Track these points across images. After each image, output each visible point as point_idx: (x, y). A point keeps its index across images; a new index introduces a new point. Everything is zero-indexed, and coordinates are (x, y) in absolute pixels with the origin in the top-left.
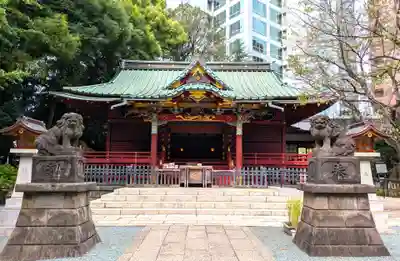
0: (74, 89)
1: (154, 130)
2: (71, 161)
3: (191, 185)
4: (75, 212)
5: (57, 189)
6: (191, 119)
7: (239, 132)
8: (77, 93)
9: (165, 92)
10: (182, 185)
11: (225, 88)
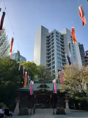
0: (20, 88)
1: (35, 97)
7: (51, 97)
8: (20, 89)
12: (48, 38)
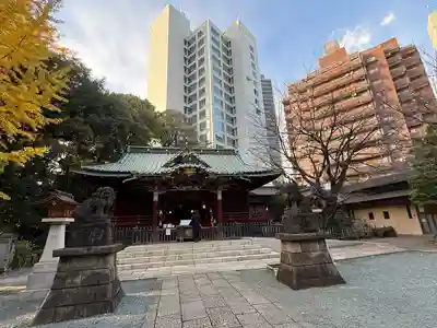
0: (89, 167)
1: (156, 198)
2: (104, 227)
3: (185, 240)
4: (108, 271)
5: (92, 251)
6: (184, 189)
7: (220, 197)
8: (92, 171)
9: (163, 170)
10: (178, 241)
11: (207, 166)
12: (189, 44)
